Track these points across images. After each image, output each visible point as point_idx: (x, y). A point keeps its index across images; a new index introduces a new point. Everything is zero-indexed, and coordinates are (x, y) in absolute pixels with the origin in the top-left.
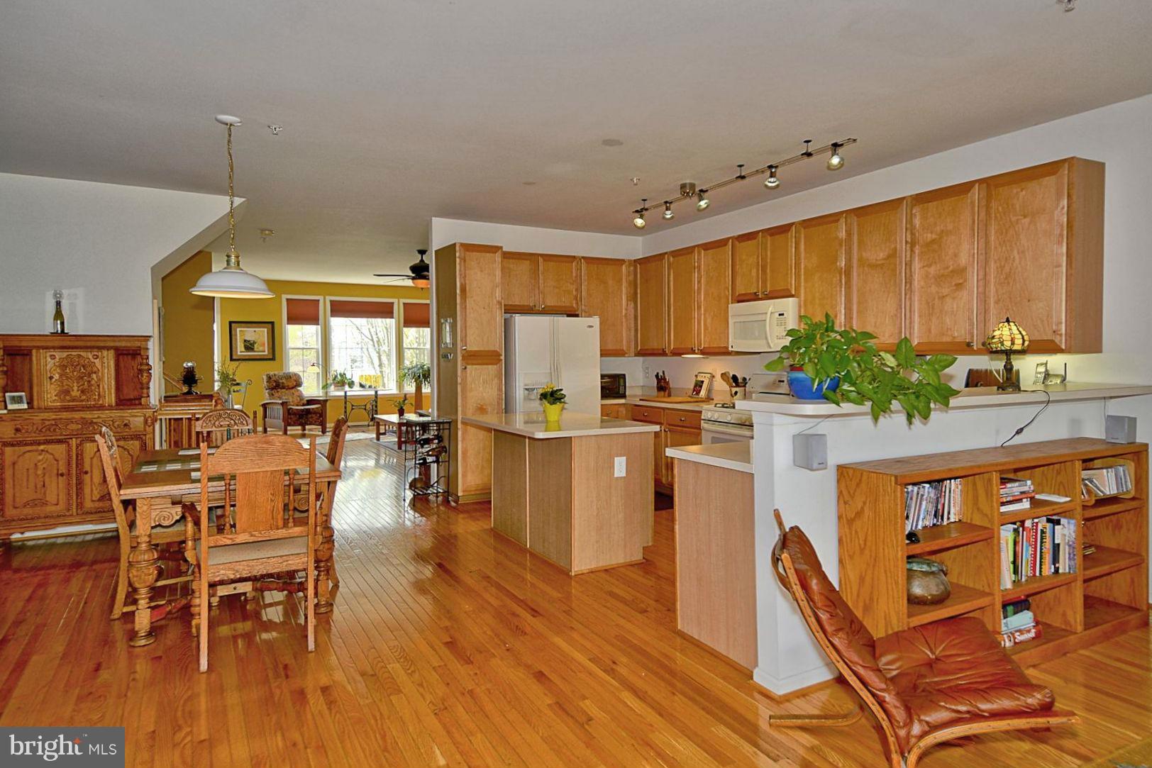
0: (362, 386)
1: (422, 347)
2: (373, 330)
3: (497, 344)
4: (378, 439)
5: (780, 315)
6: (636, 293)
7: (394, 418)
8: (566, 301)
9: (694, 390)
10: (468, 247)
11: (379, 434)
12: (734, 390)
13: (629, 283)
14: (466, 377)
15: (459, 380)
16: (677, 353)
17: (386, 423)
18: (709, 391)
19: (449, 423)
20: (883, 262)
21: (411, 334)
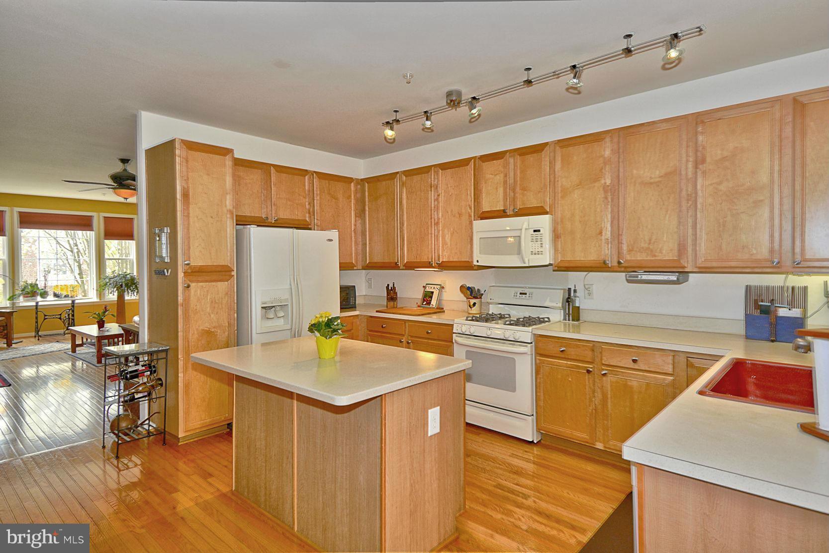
0: (56, 295)
1: (124, 258)
2: (71, 242)
3: (226, 258)
4: (74, 351)
5: (535, 231)
6: (364, 210)
7: (92, 330)
8: (298, 215)
9: (424, 300)
10: (192, 146)
11: (74, 347)
12: (472, 301)
13: (357, 200)
14: (189, 296)
15: (180, 299)
16: (410, 266)
17: (83, 335)
18: (439, 300)
19: (166, 351)
20: (660, 179)
21: (112, 247)
